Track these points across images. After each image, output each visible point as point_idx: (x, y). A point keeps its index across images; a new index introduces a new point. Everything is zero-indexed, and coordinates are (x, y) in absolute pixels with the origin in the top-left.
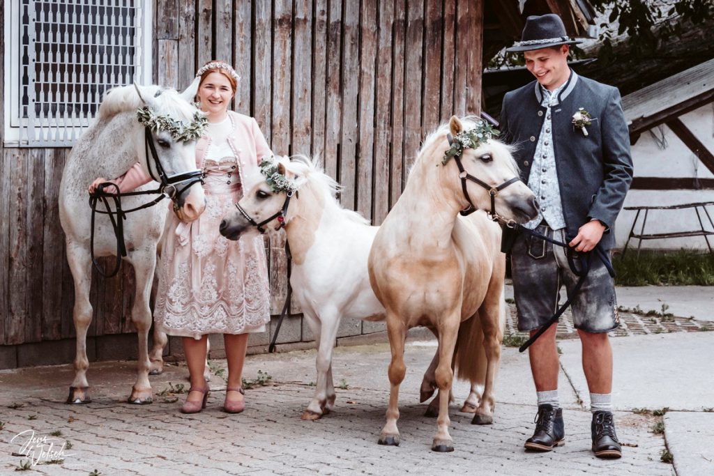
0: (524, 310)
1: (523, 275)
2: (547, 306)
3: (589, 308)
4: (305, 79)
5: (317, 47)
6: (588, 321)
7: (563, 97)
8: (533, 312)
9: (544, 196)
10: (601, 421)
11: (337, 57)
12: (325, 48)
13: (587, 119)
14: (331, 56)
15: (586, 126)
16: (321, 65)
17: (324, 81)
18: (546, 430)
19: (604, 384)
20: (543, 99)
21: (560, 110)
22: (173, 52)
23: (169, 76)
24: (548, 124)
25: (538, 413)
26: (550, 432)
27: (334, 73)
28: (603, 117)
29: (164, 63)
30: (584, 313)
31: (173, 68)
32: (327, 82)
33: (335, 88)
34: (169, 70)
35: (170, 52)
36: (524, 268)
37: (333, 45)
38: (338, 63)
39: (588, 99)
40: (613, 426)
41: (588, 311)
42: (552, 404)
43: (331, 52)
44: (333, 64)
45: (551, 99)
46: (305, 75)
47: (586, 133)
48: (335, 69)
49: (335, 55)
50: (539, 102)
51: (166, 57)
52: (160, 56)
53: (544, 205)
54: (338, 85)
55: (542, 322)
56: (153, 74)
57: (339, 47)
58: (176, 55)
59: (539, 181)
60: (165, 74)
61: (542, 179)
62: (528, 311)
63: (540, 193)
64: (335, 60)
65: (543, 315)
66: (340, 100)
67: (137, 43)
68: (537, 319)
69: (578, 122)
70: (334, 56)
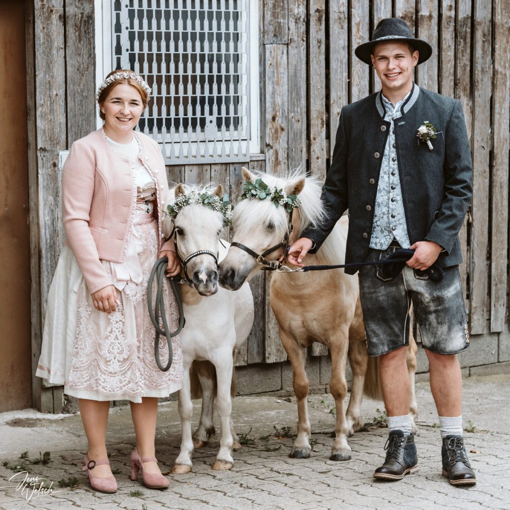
0: (373, 335)
1: (372, 297)
2: (396, 329)
3: (440, 329)
4: (430, 82)
5: (444, 46)
6: (438, 343)
7: (407, 109)
8: (382, 337)
9: (394, 214)
10: (452, 446)
11: (467, 56)
12: (453, 47)
13: (433, 133)
14: (459, 55)
15: (431, 140)
16: (449, 65)
17: (452, 83)
18: (396, 458)
19: (454, 406)
20: (385, 112)
21: (403, 123)
22: (282, 58)
23: (278, 84)
24: (391, 139)
25: (389, 439)
26: (401, 460)
27: (464, 74)
28: (448, 131)
29: (272, 70)
30: (434, 335)
31: (282, 75)
32: (456, 84)
33: (465, 90)
34: (278, 78)
35: (279, 58)
36: (373, 290)
37: (462, 43)
38: (468, 63)
39: (431, 112)
40: (464, 450)
41: (439, 333)
42: (402, 429)
43: (460, 50)
44: (462, 65)
45: (393, 113)
46: (430, 78)
47: (431, 147)
48: (465, 69)
49: (465, 54)
50: (382, 116)
51: (274, 63)
52: (268, 63)
53: (394, 224)
54: (468, 88)
55: (391, 346)
56: (260, 82)
57: (469, 45)
58: (286, 61)
59: (388, 199)
60: (273, 82)
61: (391, 198)
62: (377, 335)
63: (390, 212)
64: (465, 60)
65: (392, 339)
66: (470, 104)
67: (242, 50)
68: (385, 344)
69: (423, 135)
70: (463, 56)
